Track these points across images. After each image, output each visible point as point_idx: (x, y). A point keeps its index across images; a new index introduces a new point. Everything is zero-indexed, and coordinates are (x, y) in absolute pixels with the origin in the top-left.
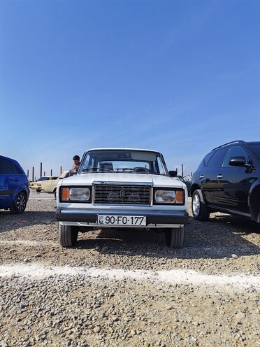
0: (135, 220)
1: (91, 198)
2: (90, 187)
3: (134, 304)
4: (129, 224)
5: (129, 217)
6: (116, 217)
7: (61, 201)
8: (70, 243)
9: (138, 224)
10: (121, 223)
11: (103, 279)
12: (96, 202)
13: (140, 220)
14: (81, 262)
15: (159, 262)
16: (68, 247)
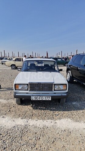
0: (46, 98)
1: (28, 89)
2: (28, 85)
3: (49, 144)
4: (44, 99)
5: (44, 97)
6: (39, 97)
7: (15, 90)
8: (20, 103)
9: (48, 100)
10: (41, 99)
11: (35, 127)
12: (30, 90)
13: (48, 98)
14: (24, 116)
16: (19, 104)
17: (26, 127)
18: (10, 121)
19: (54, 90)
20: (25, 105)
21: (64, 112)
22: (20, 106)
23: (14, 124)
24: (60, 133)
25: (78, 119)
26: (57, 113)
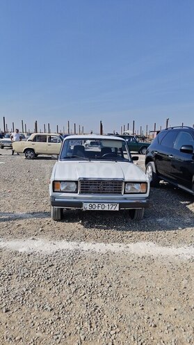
0: (110, 207)
1: (77, 189)
2: (76, 182)
3: (118, 274)
4: (106, 209)
5: (106, 205)
6: (97, 204)
7: (54, 191)
8: (59, 218)
9: (113, 209)
10: (100, 209)
11: (93, 253)
12: (81, 193)
13: (114, 207)
14: (71, 237)
15: (127, 234)
16: (58, 220)
17: (77, 252)
18: (48, 245)
19: (124, 193)
20: (68, 222)
21: (142, 233)
22: (60, 224)
23: (55, 248)
24: (136, 261)
25: (167, 243)
26: (128, 233)
